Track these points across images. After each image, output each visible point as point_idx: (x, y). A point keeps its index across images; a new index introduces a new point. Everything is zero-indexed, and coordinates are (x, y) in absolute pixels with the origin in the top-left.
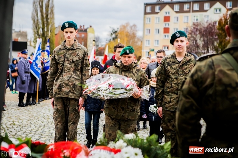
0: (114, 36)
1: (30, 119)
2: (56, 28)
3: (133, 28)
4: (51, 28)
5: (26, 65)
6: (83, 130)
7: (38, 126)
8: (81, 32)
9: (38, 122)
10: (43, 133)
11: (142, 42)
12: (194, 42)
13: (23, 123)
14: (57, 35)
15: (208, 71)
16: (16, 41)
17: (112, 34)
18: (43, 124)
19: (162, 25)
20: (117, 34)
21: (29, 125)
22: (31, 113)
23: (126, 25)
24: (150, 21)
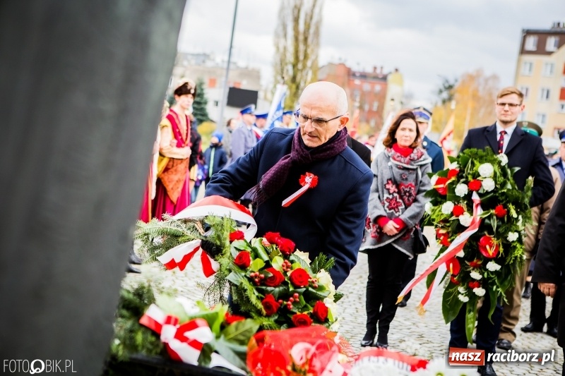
0: (445, 95)
2: (323, 66)
3: (491, 83)
5: (248, 139)
6: (351, 295)
8: (373, 81)
16: (237, 86)
17: (441, 92)
19: (558, 82)
20: (452, 91)
23: (475, 74)
24: (530, 70)
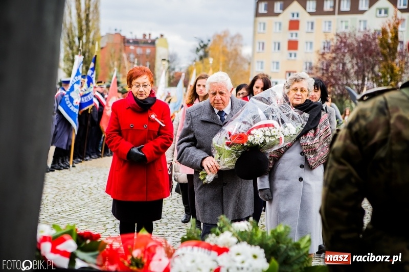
0: (201, 53)
1: (59, 193)
2: (103, 37)
3: (236, 41)
4: (94, 37)
7: (74, 206)
8: (144, 46)
9: (74, 198)
10: (83, 218)
11: (249, 64)
12: (341, 65)
13: (48, 200)
14: (104, 50)
15: (377, 118)
17: (198, 50)
18: (82, 202)
19: (285, 36)
20: (207, 49)
21: (58, 203)
22: (62, 182)
23: (222, 34)
24: (264, 29)
